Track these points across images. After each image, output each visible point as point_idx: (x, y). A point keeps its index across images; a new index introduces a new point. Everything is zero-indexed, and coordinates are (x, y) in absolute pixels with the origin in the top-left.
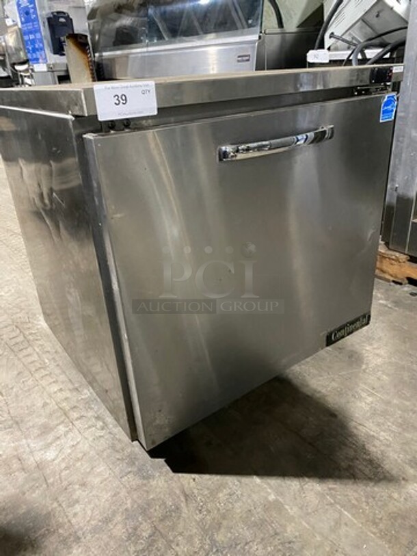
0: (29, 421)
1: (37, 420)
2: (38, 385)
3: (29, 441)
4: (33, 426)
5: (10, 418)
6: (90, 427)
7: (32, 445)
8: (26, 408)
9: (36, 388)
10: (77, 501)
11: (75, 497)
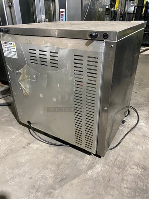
0: (141, 134)
1: (139, 133)
2: (130, 141)
3: (145, 130)
4: (141, 132)
5: (145, 139)
6: (130, 121)
7: (145, 128)
8: (139, 138)
9: (131, 141)
10: (145, 115)
11: (144, 115)
